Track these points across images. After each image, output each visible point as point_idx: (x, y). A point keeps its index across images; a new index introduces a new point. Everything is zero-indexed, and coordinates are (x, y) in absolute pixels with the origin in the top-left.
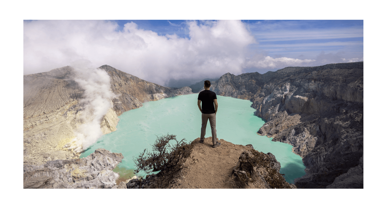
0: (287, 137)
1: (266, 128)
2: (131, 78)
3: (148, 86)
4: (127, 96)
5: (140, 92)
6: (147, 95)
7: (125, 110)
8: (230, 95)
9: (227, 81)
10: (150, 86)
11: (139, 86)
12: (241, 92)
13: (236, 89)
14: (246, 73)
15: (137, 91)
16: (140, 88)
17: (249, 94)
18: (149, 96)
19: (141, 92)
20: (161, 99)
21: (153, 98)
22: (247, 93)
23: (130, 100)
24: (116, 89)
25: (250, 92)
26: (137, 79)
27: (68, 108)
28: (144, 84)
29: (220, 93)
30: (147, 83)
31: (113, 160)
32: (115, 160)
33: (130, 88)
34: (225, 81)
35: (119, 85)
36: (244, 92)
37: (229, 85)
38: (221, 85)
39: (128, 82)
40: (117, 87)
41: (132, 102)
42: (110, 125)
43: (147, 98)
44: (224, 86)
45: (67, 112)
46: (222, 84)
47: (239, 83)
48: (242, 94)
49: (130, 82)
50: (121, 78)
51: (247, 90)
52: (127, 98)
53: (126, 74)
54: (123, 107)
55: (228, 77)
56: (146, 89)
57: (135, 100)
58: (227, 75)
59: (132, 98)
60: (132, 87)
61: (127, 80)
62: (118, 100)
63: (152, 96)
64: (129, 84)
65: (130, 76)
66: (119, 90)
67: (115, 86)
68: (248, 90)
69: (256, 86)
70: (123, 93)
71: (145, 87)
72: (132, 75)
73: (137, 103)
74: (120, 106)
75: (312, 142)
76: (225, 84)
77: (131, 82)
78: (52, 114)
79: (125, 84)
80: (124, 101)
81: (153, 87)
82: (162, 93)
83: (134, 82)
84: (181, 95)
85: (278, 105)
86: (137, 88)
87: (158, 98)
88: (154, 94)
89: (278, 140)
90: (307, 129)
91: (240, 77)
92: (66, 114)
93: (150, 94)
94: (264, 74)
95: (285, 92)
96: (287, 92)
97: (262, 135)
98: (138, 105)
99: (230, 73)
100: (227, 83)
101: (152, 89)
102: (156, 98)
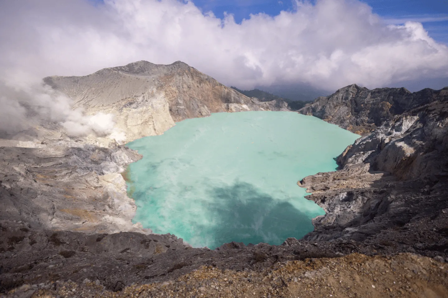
0: (327, 200)
1: (314, 180)
2: (206, 79)
3: (226, 93)
4: (193, 101)
5: (214, 98)
6: (222, 104)
7: (188, 117)
8: (339, 122)
9: (346, 98)
10: (228, 93)
11: (214, 91)
12: (358, 120)
13: (352, 114)
14: (383, 88)
15: (211, 96)
16: (215, 94)
17: (370, 126)
18: (224, 105)
19: (216, 99)
20: (239, 111)
21: (228, 109)
22: (367, 124)
23: (196, 107)
24: (184, 92)
25: (371, 123)
26: (214, 81)
27: (124, 104)
28: (221, 89)
29: (326, 117)
30: (225, 88)
31: (129, 158)
32: (130, 158)
33: (204, 92)
34: (342, 98)
35: (188, 87)
36: (362, 121)
37: (346, 105)
38: (333, 104)
39: (201, 84)
40: (185, 90)
41: (198, 110)
42: (156, 128)
43: (222, 107)
44: (337, 106)
45: (122, 108)
46: (335, 103)
47: (362, 105)
48: (357, 124)
49: (204, 84)
50: (194, 78)
51: (370, 118)
52: (193, 103)
53: (201, 74)
54: (185, 113)
55: (351, 92)
56: (223, 95)
57: (202, 108)
58: (349, 89)
59: (199, 104)
60: (206, 92)
61: (201, 81)
62: (181, 104)
63: (228, 106)
64: (202, 87)
65: (207, 77)
66: (187, 92)
67: (183, 87)
68: (372, 118)
69: (388, 113)
70: (191, 97)
71: (222, 94)
72: (208, 76)
73: (203, 111)
74: (182, 111)
75: (346, 217)
76: (339, 103)
77: (206, 85)
78: (108, 107)
79: (198, 86)
80: (190, 106)
81: (232, 94)
82: (241, 104)
83: (210, 85)
84: (268, 110)
85: (370, 152)
86: (212, 93)
87: (234, 110)
88: (230, 104)
89: (314, 199)
90: (363, 199)
91: (370, 93)
92: (122, 109)
93: (226, 102)
94: (414, 93)
95: (396, 131)
96: (399, 133)
97: (302, 186)
98: (204, 114)
99: (357, 85)
100: (344, 103)
101: (229, 96)
102: (231, 110)
